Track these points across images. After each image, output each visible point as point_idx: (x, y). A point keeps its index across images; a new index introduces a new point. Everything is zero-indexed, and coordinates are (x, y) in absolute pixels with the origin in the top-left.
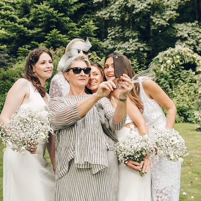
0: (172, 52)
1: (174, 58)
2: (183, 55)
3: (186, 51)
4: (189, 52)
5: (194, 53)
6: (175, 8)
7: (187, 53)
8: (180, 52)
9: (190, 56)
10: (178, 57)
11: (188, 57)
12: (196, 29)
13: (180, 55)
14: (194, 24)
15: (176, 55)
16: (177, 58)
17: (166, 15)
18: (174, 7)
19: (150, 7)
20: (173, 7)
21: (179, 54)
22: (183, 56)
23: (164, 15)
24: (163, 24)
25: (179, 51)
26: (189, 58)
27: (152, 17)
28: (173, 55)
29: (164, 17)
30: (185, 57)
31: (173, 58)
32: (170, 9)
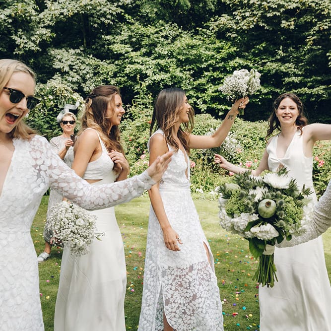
0: (41, 90)
1: (46, 98)
2: (57, 94)
3: (63, 89)
4: (66, 90)
5: (74, 93)
6: (50, 24)
7: (64, 92)
8: (53, 90)
9: (68, 96)
10: (51, 97)
11: (65, 97)
12: (81, 60)
13: (53, 95)
14: (78, 51)
15: (47, 93)
16: (49, 99)
17: (36, 35)
18: (49, 22)
19: (10, 21)
20: (47, 23)
21: (52, 92)
22: (58, 96)
23: (33, 35)
24: (32, 48)
25: (53, 88)
26: (67, 100)
27: (14, 37)
28: (43, 94)
29: (33, 38)
30: (62, 98)
31: (43, 98)
32: (42, 25)
